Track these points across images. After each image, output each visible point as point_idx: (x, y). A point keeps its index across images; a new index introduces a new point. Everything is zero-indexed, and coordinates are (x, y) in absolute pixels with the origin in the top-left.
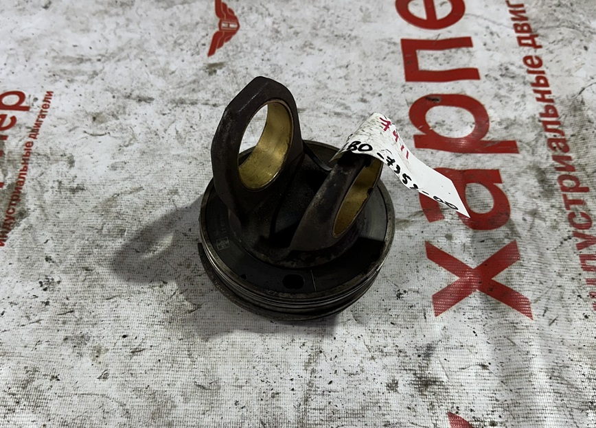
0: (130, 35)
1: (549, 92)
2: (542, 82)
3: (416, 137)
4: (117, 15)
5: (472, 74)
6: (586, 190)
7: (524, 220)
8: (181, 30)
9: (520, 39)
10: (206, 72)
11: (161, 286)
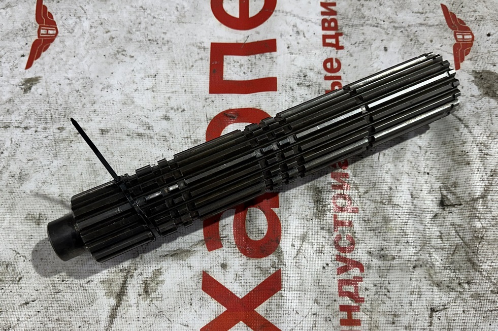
5: (271, 85)
7: (293, 246)
9: (325, 37)
10: (22, 88)
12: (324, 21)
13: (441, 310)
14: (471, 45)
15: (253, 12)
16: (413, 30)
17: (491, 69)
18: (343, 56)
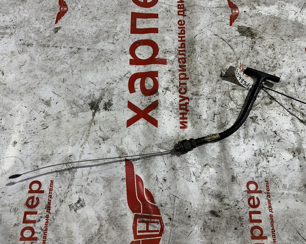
1: (184, 37)
2: (183, 32)
3: (130, 60)
5: (155, 31)
6: (188, 79)
7: (163, 91)
8: (45, 12)
9: (179, 12)
10: (54, 31)
11: (34, 120)
12: (179, 5)
13: (218, 114)
14: (238, 15)
16: (214, 9)
17: (245, 25)
18: (186, 19)
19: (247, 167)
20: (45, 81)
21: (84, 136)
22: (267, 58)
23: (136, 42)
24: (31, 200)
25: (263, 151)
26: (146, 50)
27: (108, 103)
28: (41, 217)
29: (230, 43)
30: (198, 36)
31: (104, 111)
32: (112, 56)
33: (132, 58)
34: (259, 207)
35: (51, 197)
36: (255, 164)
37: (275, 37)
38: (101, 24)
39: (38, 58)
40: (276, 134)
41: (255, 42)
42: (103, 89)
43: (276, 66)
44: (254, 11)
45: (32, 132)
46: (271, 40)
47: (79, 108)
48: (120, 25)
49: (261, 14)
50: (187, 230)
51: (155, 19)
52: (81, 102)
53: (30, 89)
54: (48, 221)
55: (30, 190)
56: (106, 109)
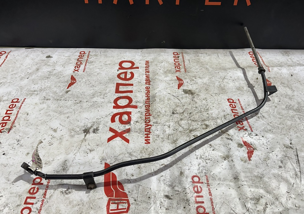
0: (48, 84)
1: (149, 94)
2: (148, 92)
3: (114, 106)
4: (46, 79)
5: (131, 92)
6: (151, 115)
7: (134, 123)
8: (61, 83)
9: (146, 83)
10: (65, 93)
11: (44, 140)
12: (146, 80)
13: (171, 135)
14: (183, 84)
15: (127, 77)
16: (168, 81)
17: (187, 89)
18: (150, 86)
19: (191, 166)
20: (55, 117)
21: (77, 148)
22: (203, 105)
23: (118, 97)
24: (33, 189)
25: (203, 157)
26: (124, 101)
27: (96, 129)
28: (38, 201)
29: (178, 98)
30: (158, 93)
31: (93, 133)
32: (102, 104)
33: (115, 105)
34: (202, 193)
35: (47, 188)
36: (197, 165)
37: (207, 94)
38: (96, 89)
39: (52, 106)
40: (211, 146)
41: (194, 97)
42: (94, 122)
43: (208, 109)
44: (193, 82)
45: (42, 147)
46: (204, 96)
47: (75, 133)
48: (109, 89)
49: (198, 83)
50: (147, 206)
51: (131, 86)
52: (78, 130)
53: (44, 123)
54: (43, 204)
55: (33, 183)
56: (94, 132)
